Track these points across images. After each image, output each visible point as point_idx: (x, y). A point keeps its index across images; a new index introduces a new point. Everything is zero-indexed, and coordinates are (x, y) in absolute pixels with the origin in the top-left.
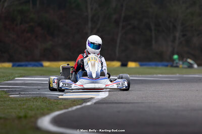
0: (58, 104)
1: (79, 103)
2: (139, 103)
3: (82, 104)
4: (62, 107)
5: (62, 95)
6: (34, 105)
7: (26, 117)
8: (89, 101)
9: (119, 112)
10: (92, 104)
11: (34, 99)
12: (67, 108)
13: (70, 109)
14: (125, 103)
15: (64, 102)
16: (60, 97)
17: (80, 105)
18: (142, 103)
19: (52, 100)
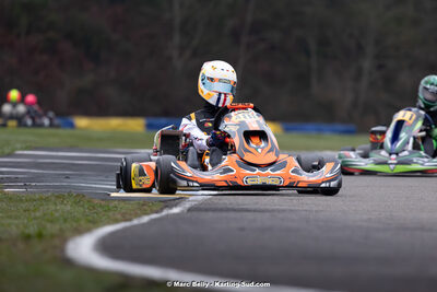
0: (109, 210)
1: (155, 209)
3: (162, 210)
4: (119, 217)
6: (56, 211)
7: (40, 236)
8: (176, 206)
9: (242, 229)
10: (183, 212)
11: (57, 197)
12: (130, 220)
13: (136, 222)
14: (255, 211)
15: (122, 204)
16: (113, 195)
17: (157, 212)
18: (291, 211)
19: (96, 201)
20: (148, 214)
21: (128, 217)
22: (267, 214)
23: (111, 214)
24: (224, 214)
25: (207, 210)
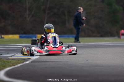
0: (9, 63)
1: (22, 62)
3: (24, 62)
4: (11, 64)
5: (11, 57)
8: (28, 61)
10: (29, 63)
12: (14, 66)
13: (16, 66)
14: (50, 62)
15: (12, 61)
16: (10, 58)
17: (22, 63)
19: (5, 60)
20: (20, 64)
22: (53, 63)
24: (41, 63)
25: (36, 62)
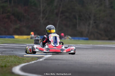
0: (24, 59)
1: (36, 59)
2: (69, 60)
3: (37, 60)
4: (26, 61)
5: (26, 55)
6: (10, 60)
8: (41, 58)
9: (59, 65)
10: (43, 60)
11: (10, 56)
12: (29, 62)
13: (31, 63)
14: (62, 60)
15: (27, 58)
16: (25, 56)
17: (36, 60)
18: (71, 60)
19: (20, 57)
20: (34, 61)
21: (28, 61)
22: (65, 61)
23: (24, 61)
24: (54, 61)
25: (49, 60)
